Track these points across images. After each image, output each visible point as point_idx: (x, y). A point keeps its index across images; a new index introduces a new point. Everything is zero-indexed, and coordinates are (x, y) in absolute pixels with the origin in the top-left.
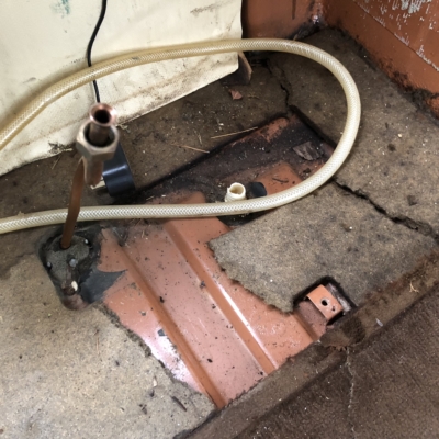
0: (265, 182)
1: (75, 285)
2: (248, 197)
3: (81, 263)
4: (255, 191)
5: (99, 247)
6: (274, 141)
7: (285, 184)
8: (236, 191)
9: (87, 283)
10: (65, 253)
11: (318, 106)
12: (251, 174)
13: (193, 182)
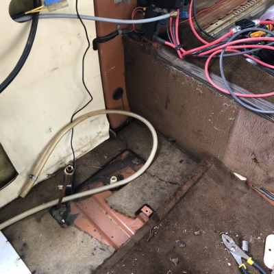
0: (123, 174)
1: (63, 221)
2: (118, 180)
3: (64, 213)
4: (120, 178)
5: (69, 207)
6: (125, 159)
7: (130, 174)
8: (113, 179)
9: (68, 219)
10: (58, 211)
11: (137, 148)
12: (118, 173)
13: (98, 179)
